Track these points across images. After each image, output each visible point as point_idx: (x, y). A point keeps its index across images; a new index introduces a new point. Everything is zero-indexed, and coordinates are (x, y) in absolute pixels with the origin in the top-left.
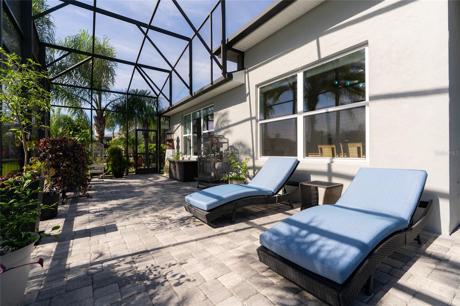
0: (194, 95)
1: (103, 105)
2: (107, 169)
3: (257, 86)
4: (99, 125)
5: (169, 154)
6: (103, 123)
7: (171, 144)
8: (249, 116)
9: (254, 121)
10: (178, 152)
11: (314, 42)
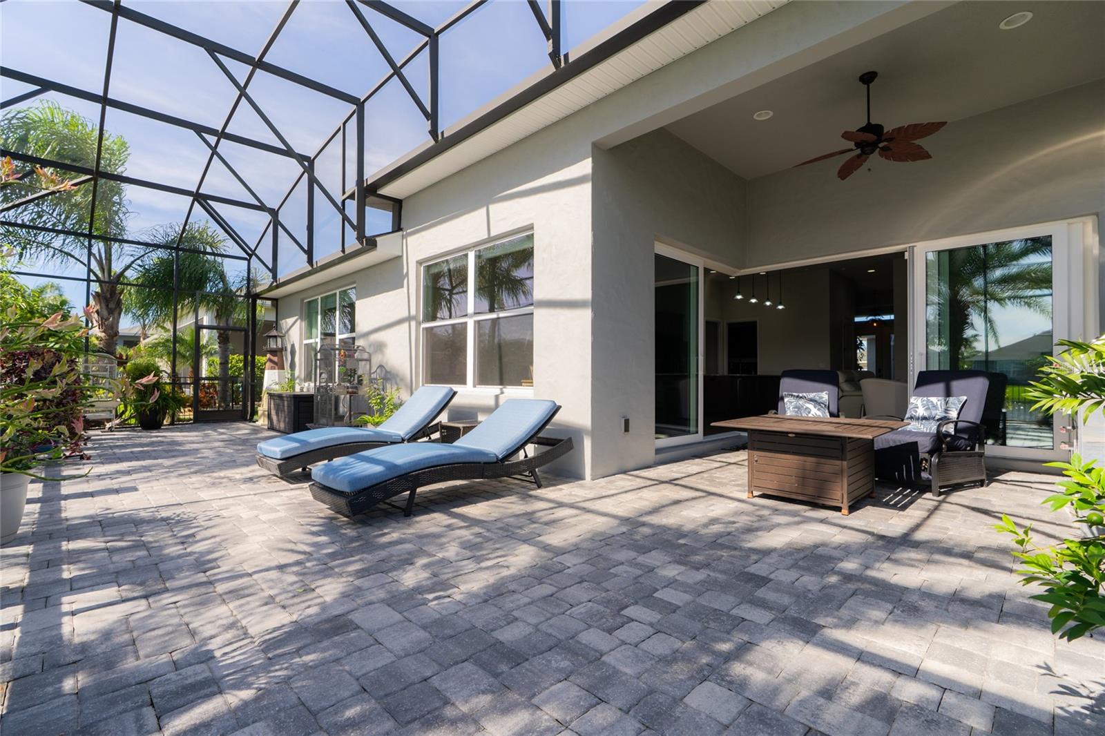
0: (315, 266)
1: (117, 268)
2: (123, 413)
3: (420, 263)
4: (105, 313)
5: (271, 379)
6: (116, 308)
7: (275, 359)
8: (406, 314)
9: (413, 324)
10: (293, 375)
11: (484, 210)
